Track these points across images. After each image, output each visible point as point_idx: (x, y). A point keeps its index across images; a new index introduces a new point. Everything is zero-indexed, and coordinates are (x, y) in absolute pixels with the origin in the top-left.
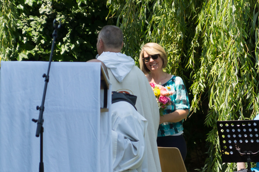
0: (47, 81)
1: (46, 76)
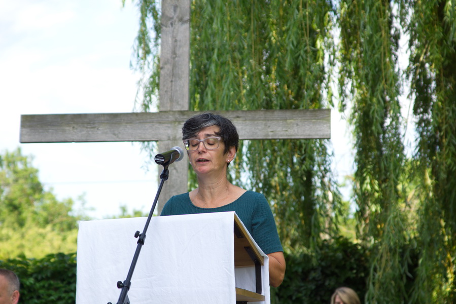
0: (141, 242)
1: (140, 236)
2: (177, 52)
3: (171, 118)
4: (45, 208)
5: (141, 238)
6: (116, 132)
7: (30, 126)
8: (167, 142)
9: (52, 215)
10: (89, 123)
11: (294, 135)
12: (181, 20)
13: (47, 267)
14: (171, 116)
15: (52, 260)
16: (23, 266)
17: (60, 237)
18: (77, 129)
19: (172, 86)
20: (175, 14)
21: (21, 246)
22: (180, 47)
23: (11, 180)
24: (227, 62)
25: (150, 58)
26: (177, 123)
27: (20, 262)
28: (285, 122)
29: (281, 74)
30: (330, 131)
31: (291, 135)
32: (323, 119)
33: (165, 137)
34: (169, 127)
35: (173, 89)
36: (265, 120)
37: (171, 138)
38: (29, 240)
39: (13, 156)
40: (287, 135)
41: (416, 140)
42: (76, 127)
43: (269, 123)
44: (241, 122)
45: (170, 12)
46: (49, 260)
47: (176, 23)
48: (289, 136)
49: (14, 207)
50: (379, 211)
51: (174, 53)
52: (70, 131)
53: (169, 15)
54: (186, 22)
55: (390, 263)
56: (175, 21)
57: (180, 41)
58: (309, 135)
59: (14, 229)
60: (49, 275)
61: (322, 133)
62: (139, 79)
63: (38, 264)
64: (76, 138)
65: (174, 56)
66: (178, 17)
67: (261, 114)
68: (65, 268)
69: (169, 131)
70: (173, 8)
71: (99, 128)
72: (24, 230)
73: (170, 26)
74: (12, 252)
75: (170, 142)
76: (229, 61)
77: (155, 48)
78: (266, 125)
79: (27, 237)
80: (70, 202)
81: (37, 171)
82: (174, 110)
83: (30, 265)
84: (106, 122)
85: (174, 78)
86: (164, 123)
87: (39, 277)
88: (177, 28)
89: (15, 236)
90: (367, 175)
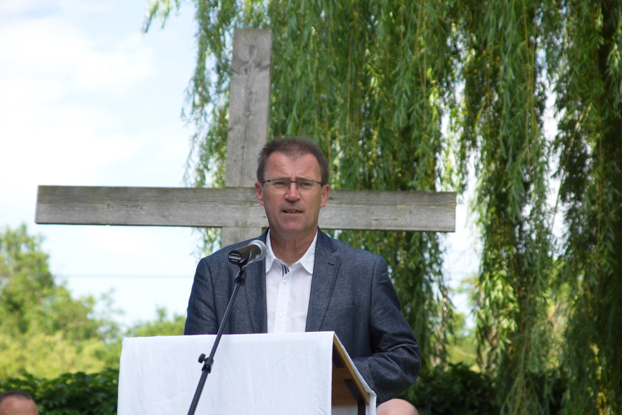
0: (207, 369)
1: (206, 360)
2: (252, 109)
3: (241, 197)
4: (56, 308)
5: (207, 364)
6: (166, 213)
7: (50, 202)
8: (234, 229)
9: (64, 317)
10: (131, 200)
11: (405, 226)
12: (259, 65)
13: (61, 390)
14: (240, 195)
15: (69, 382)
16: (28, 388)
17: (74, 349)
18: (113, 207)
19: (243, 154)
20: (250, 57)
21: (21, 359)
22: (256, 101)
23: (11, 269)
24: (312, 121)
25: (209, 108)
26: (248, 204)
27: (25, 383)
28: (394, 208)
29: (384, 136)
30: (455, 222)
31: (402, 226)
32: (445, 205)
33: (231, 223)
34: (237, 209)
35: (245, 158)
36: (367, 204)
37: (240, 223)
38: (32, 351)
39: (15, 236)
40: (396, 226)
41: (564, 236)
42: (112, 204)
43: (372, 208)
44: (334, 205)
45: (244, 56)
46: (64, 382)
47: (252, 69)
48: (398, 226)
49: (15, 307)
50: (513, 329)
51: (248, 109)
52: (103, 209)
53: (242, 58)
54: (265, 68)
55: (528, 403)
56: (251, 67)
57: (256, 93)
58: (426, 227)
59: (13, 336)
60: (64, 401)
61: (443, 225)
62: (193, 134)
63: (50, 386)
64: (111, 219)
65: (248, 113)
66: (254, 61)
67: (362, 195)
68: (85, 393)
69: (238, 215)
70: (248, 49)
71: (144, 208)
72: (26, 336)
73: (244, 73)
74: (10, 365)
75: (238, 229)
76: (314, 120)
77: (216, 96)
78: (368, 211)
79: (30, 347)
80: (91, 300)
81: (47, 257)
82: (245, 186)
83: (38, 388)
84: (153, 199)
85: (246, 143)
86: (230, 204)
87: (51, 405)
88: (252, 75)
89: (14, 345)
90: (498, 278)
